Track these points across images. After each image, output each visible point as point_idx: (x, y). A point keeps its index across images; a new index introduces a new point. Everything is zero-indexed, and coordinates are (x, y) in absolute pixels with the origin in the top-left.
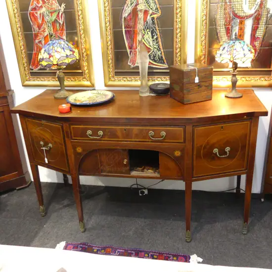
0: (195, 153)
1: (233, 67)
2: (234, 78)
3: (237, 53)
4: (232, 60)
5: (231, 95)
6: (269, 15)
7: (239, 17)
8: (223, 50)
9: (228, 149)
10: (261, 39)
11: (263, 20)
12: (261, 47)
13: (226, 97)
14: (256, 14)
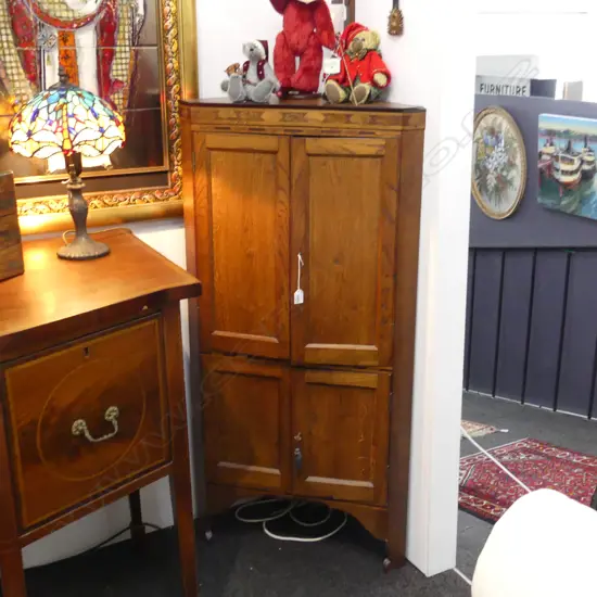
0: (17, 451)
1: (68, 169)
2: (76, 201)
3: (79, 127)
4: (67, 146)
5: (76, 252)
6: (137, 19)
7: (55, 22)
8: (33, 119)
9: (112, 413)
10: (127, 87)
11: (124, 33)
12: (129, 106)
13: (61, 258)
14: (102, 15)
